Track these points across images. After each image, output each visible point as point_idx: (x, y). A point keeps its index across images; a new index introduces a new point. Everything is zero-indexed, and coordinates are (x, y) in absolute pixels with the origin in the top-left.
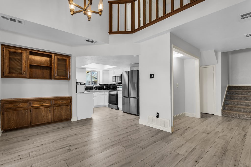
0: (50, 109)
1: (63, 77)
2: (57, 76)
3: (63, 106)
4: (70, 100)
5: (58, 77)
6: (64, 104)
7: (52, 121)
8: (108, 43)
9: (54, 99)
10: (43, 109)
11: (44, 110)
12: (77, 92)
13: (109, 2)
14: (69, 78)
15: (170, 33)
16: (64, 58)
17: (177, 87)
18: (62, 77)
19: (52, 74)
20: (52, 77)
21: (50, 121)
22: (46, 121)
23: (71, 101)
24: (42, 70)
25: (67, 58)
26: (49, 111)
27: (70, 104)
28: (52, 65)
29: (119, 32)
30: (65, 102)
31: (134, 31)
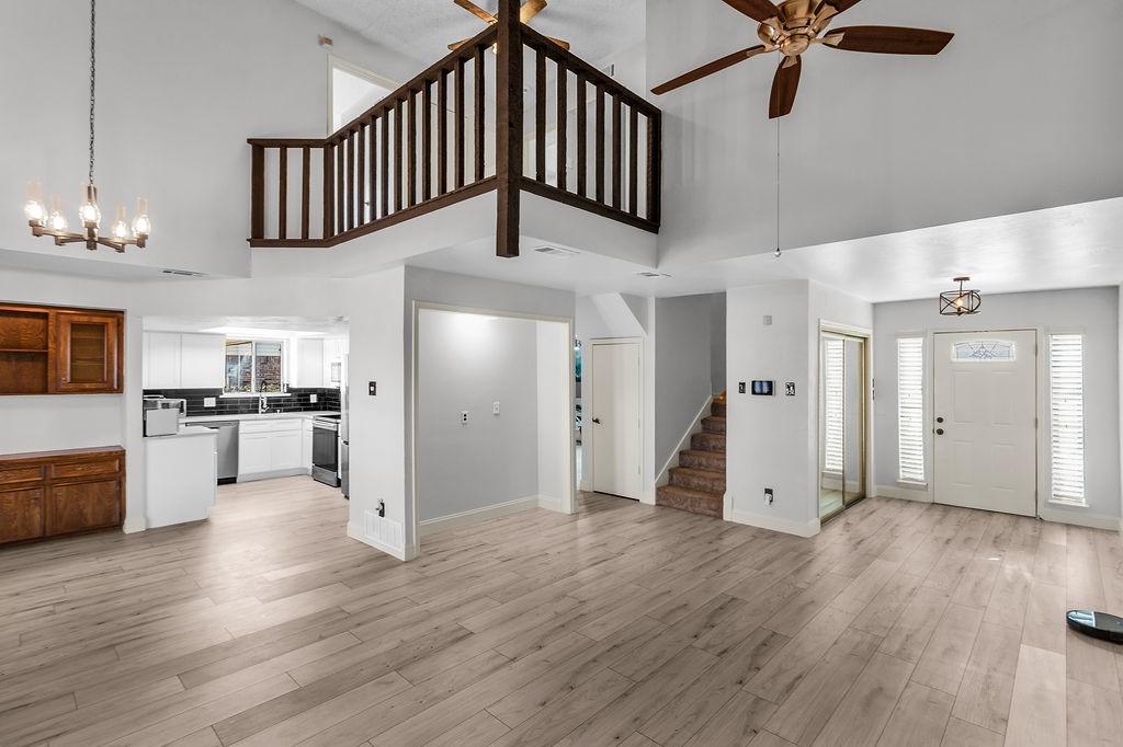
0: (38, 493)
1: (93, 386)
2: (69, 380)
3: (92, 482)
4: (117, 462)
5: (72, 386)
6: (93, 478)
7: (45, 532)
8: (247, 275)
9: (53, 462)
10: (12, 497)
11: (16, 498)
12: (145, 435)
13: (249, 141)
14: (116, 387)
15: (403, 268)
16: (96, 320)
17: (496, 415)
18: (87, 386)
19: (51, 375)
20: (51, 386)
21: (37, 532)
22: (22, 535)
23: (122, 466)
24: (14, 363)
25: (109, 320)
26: (33, 501)
27: (119, 477)
28: (50, 345)
29: (283, 241)
30: (98, 469)
31: (329, 240)
